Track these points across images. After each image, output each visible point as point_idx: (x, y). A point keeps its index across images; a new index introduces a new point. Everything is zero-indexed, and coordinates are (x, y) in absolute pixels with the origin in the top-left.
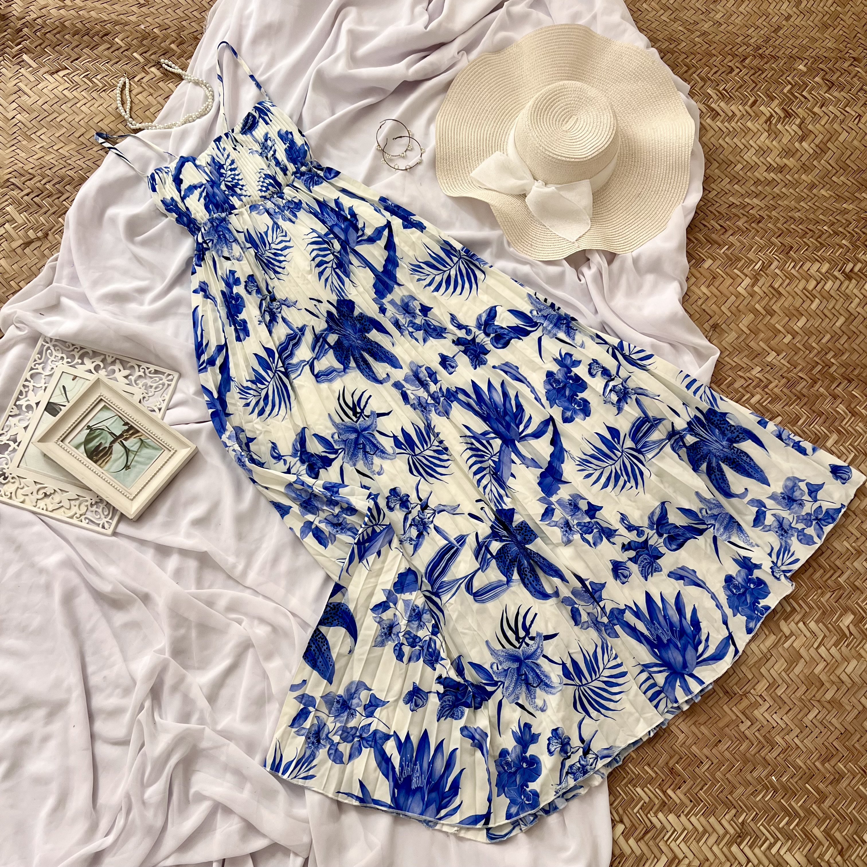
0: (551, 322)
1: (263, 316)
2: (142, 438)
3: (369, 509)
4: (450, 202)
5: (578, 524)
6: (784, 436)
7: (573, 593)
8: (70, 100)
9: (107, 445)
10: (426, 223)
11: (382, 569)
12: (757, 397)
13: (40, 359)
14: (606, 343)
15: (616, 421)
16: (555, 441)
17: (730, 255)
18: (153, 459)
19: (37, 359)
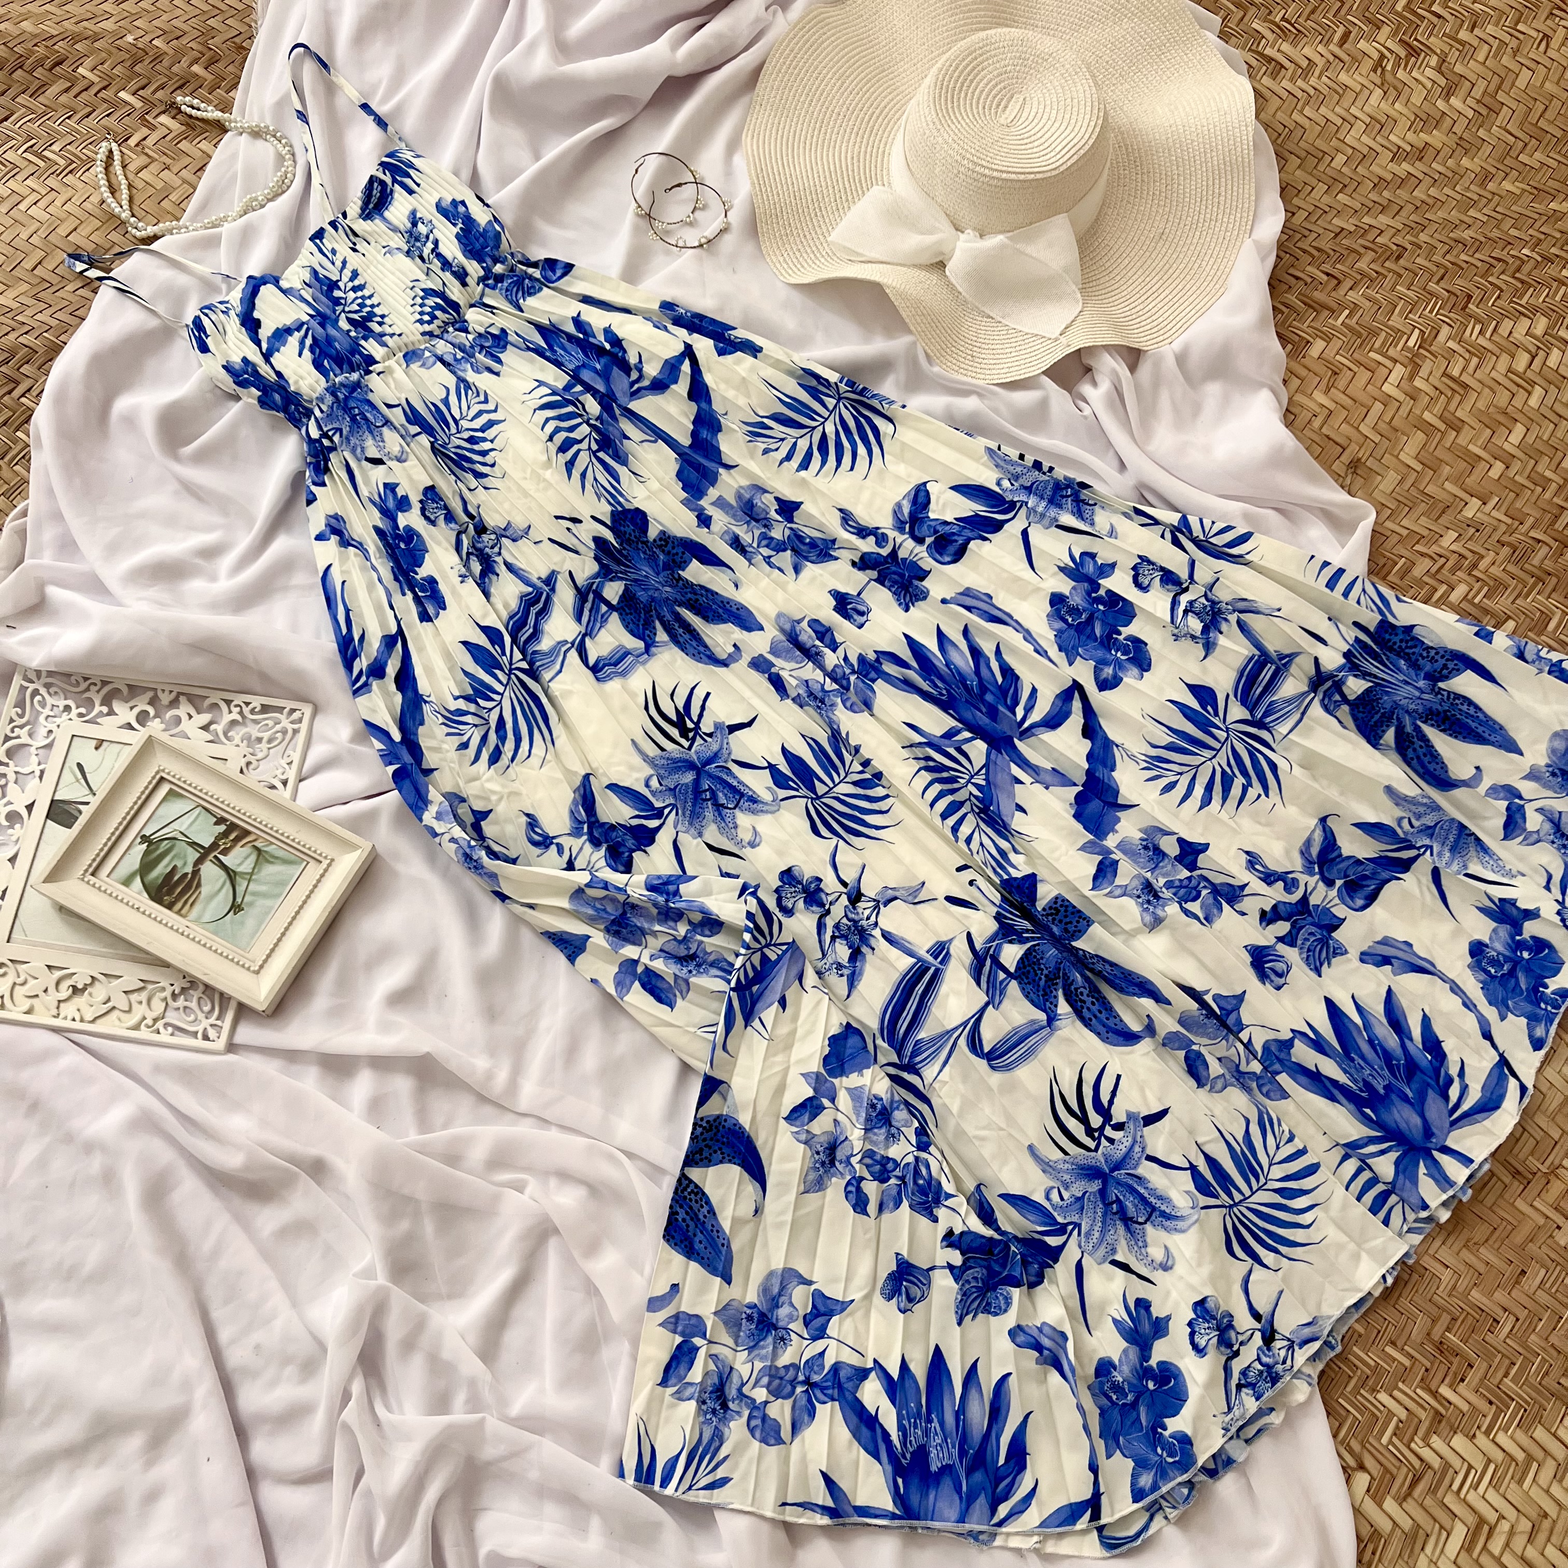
0: (1042, 498)
1: (466, 565)
2: (258, 844)
3: (750, 916)
4: (796, 296)
5: (1169, 885)
6: (1529, 656)
7: (1181, 1022)
8: (4, 200)
9: (189, 869)
10: (759, 341)
11: (793, 1032)
12: (1460, 590)
13: (21, 716)
14: (1156, 522)
15: (1205, 671)
16: (1091, 729)
17: (1357, 327)
18: (286, 885)
19: (15, 717)
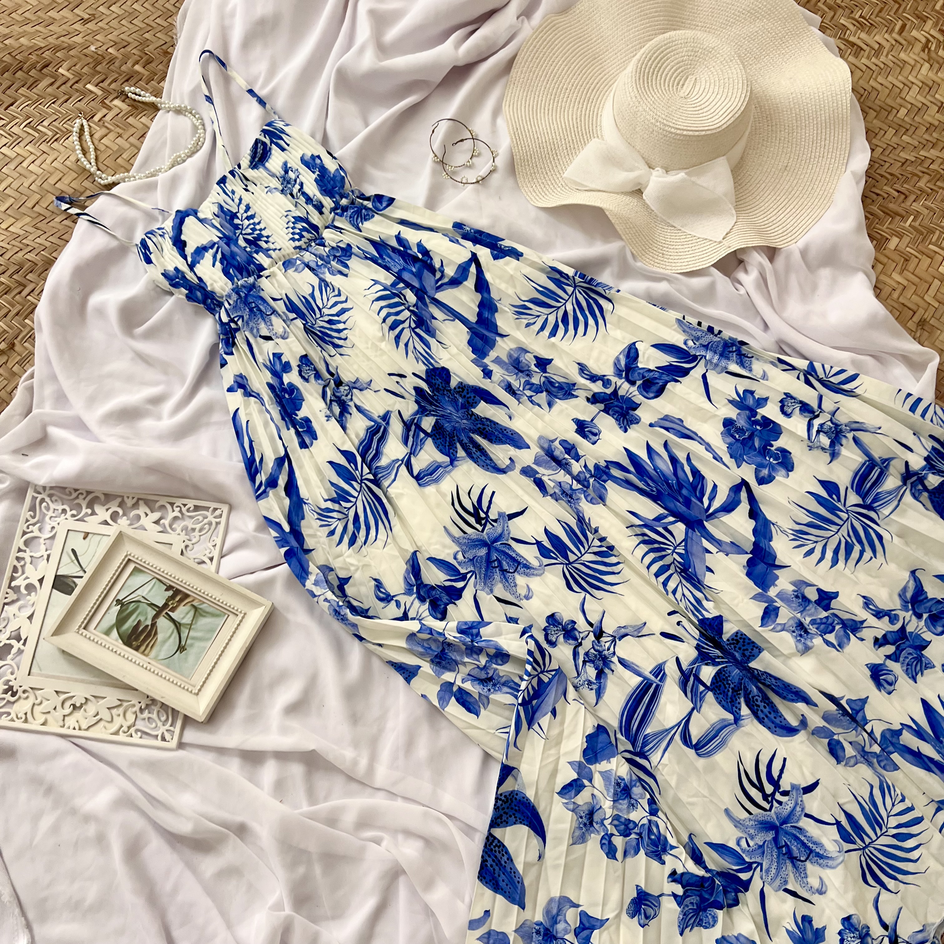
0: (715, 352)
1: (330, 408)
2: (195, 603)
3: (530, 653)
4: (543, 215)
5: (813, 622)
7: (825, 719)
8: (12, 160)
9: (149, 622)
10: (520, 248)
11: (561, 733)
13: (34, 517)
14: (794, 368)
15: (831, 471)
16: (755, 513)
17: (919, 227)
18: (215, 631)
19: (29, 518)
